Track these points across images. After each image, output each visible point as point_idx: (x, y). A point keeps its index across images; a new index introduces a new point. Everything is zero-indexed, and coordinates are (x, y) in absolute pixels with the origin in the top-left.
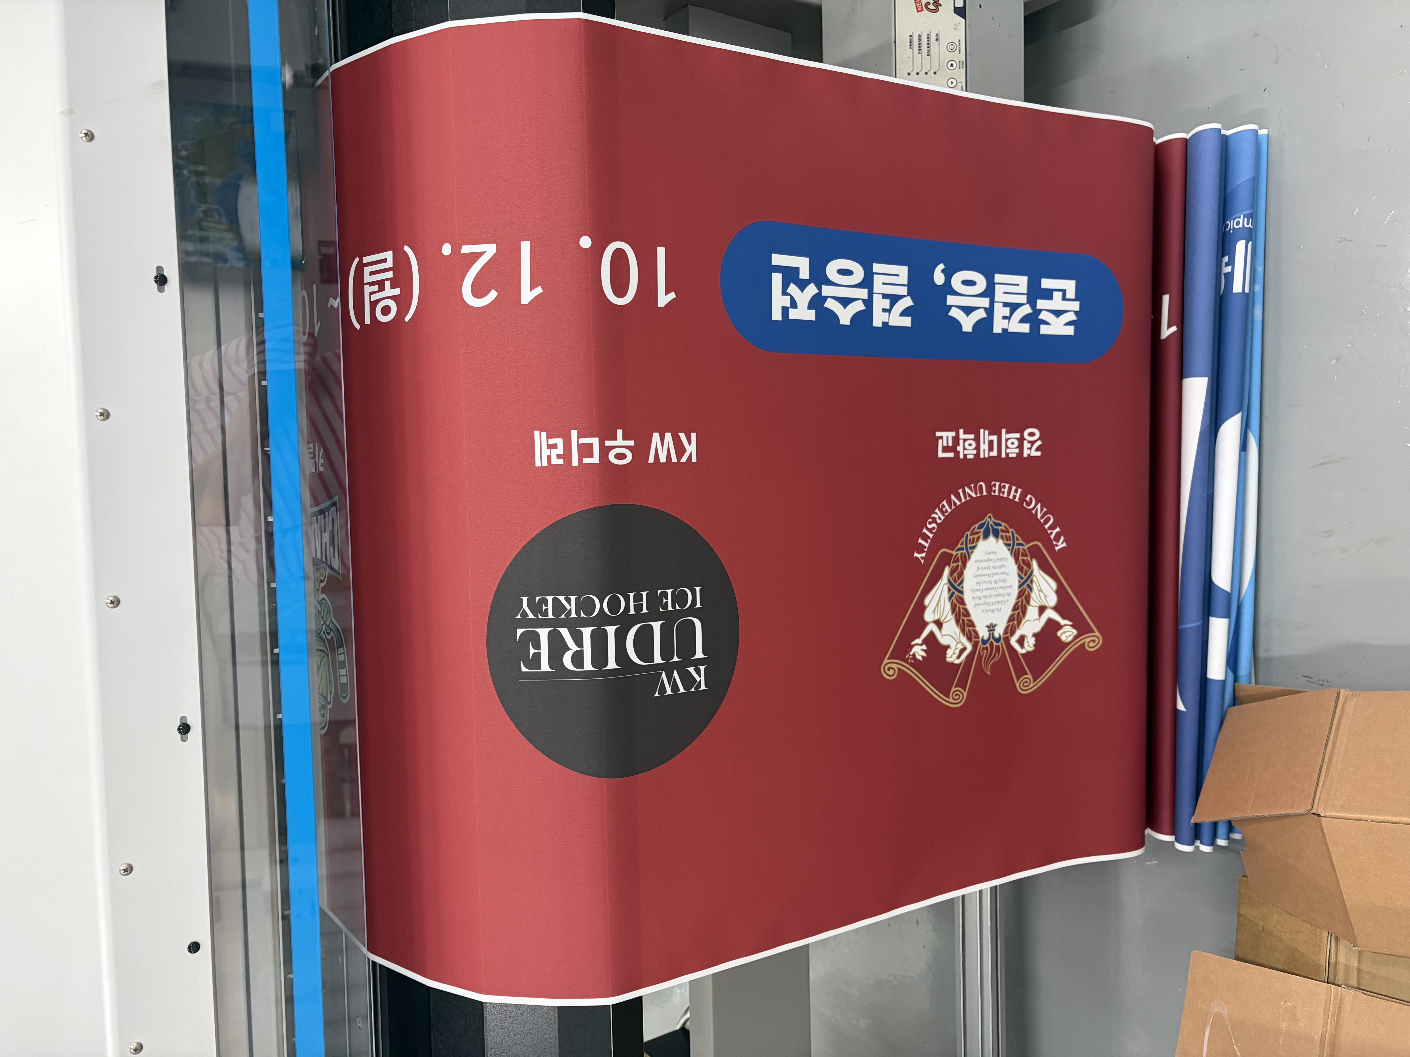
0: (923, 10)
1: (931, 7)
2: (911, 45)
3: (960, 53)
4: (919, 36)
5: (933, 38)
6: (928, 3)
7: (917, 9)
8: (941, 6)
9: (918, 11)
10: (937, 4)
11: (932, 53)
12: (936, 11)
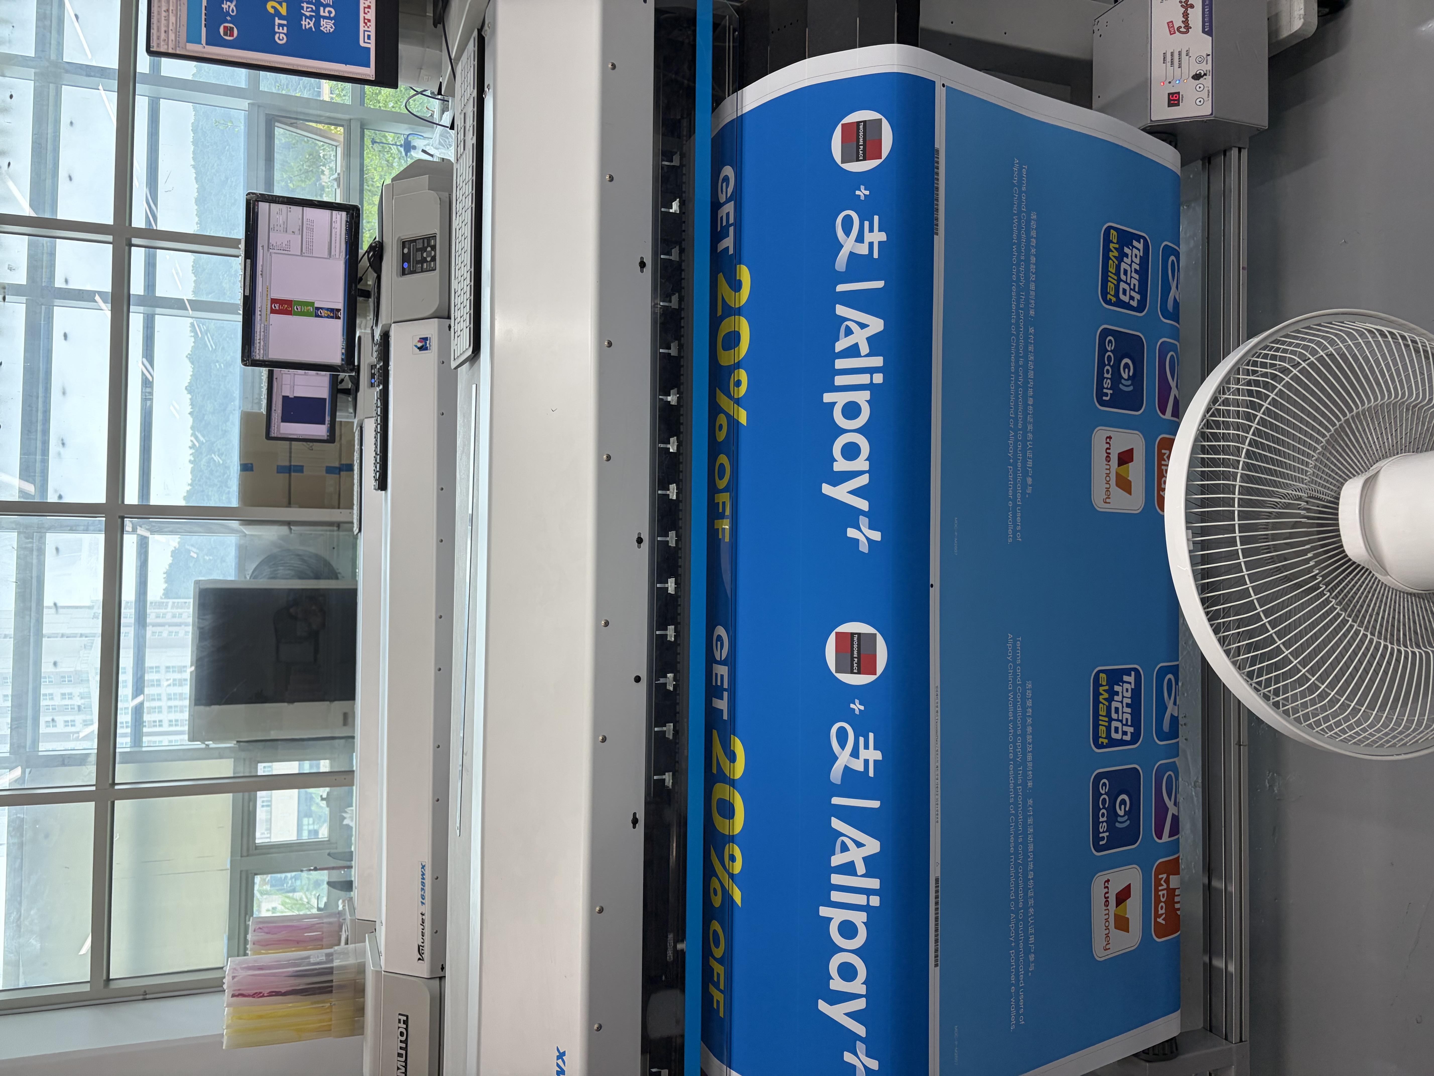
0: (1175, 33)
1: (1183, 30)
2: (1164, 60)
3: (1207, 64)
4: (1172, 53)
5: (1184, 54)
6: (1180, 27)
7: (1170, 32)
8: (1191, 28)
9: (1171, 34)
10: (1188, 27)
11: (1183, 65)
12: (1187, 32)
